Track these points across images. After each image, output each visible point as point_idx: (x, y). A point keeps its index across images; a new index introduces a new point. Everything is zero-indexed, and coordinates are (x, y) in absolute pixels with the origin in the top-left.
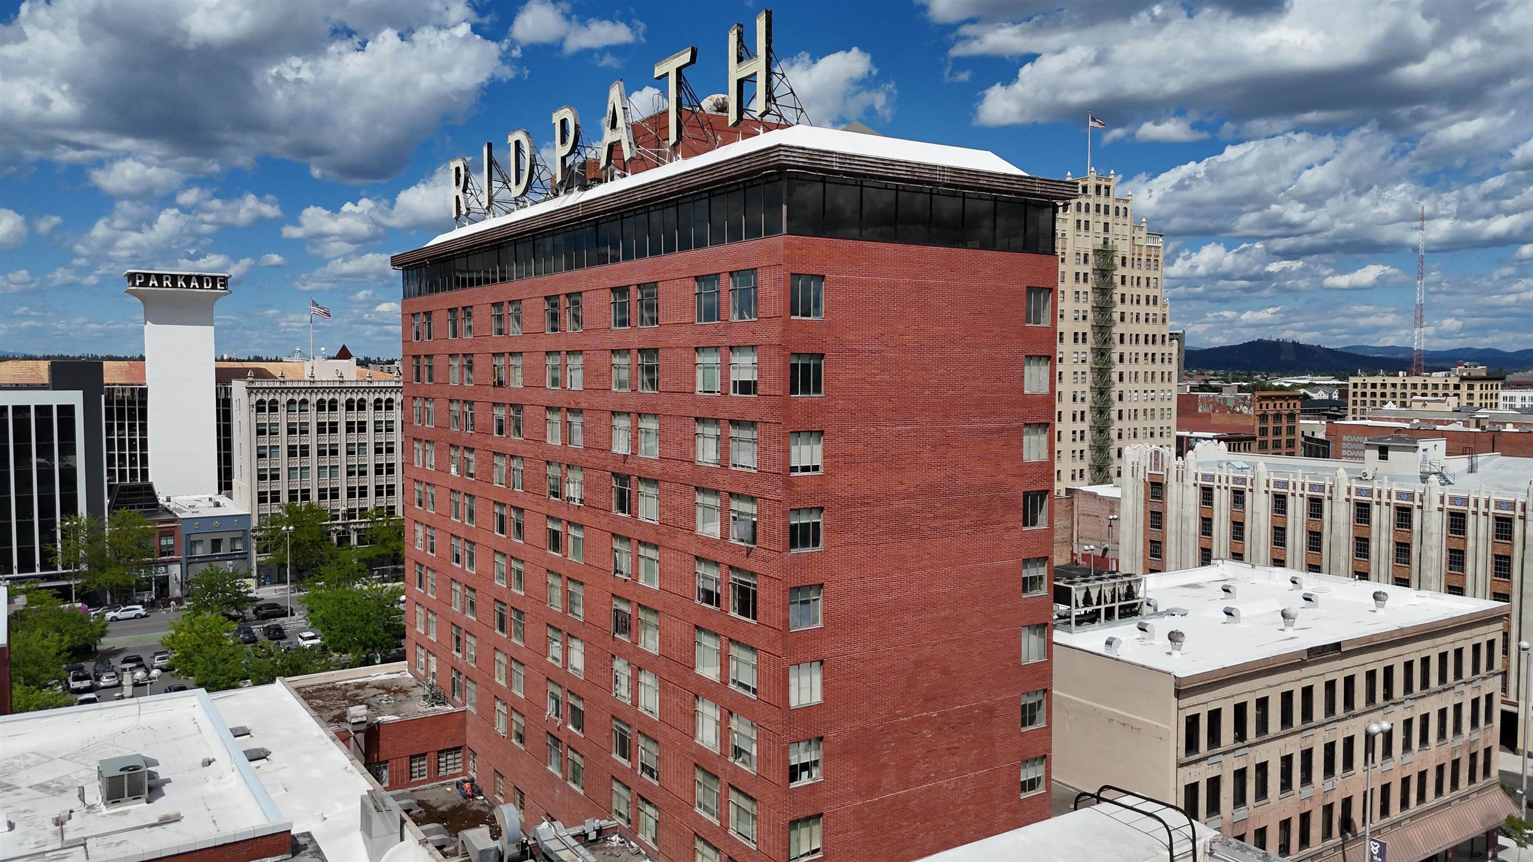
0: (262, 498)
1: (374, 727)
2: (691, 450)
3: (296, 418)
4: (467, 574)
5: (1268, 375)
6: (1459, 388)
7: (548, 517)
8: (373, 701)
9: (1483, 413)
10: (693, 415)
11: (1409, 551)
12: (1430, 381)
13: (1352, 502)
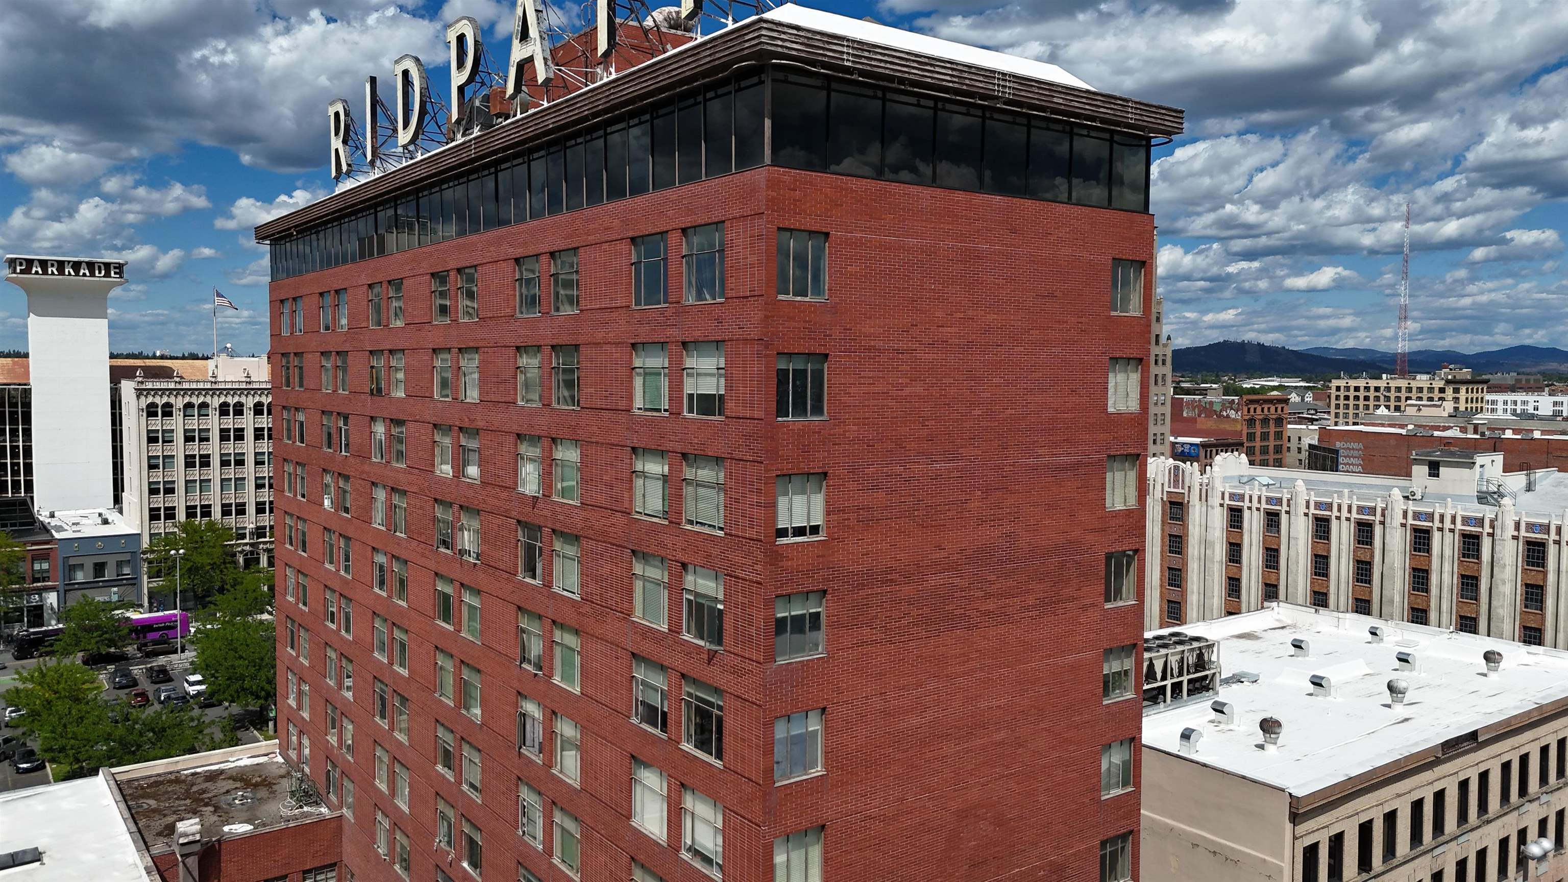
0: (154, 515)
1: (213, 845)
2: (626, 495)
3: (194, 424)
4: (342, 638)
5: (1236, 377)
6: (1444, 392)
7: (436, 574)
8: (223, 801)
9: (1479, 419)
10: (628, 443)
11: (1477, 586)
12: (1414, 384)
13: (1408, 527)
